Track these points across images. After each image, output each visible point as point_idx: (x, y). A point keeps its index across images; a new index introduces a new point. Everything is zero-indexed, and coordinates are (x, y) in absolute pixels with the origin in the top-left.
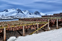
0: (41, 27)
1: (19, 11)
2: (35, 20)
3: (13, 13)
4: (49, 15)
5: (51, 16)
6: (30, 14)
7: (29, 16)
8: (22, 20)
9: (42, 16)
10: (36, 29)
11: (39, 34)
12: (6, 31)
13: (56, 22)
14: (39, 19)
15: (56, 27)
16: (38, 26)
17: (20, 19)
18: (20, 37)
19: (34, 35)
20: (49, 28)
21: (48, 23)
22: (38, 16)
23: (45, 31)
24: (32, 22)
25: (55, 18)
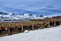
0: (44, 25)
1: (31, 15)
2: (40, 20)
3: (27, 16)
5: (50, 18)
6: (37, 17)
7: (36, 18)
8: (32, 20)
9: (45, 18)
11: (43, 30)
12: (23, 27)
14: (43, 20)
15: (54, 25)
17: (31, 20)
18: (31, 31)
19: (39, 30)
22: (42, 18)
24: (38, 22)
25: (54, 19)
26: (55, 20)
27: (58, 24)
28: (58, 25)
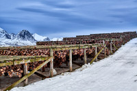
0: (36, 70)
2: (19, 52)
4: (55, 40)
5: (57, 43)
6: (8, 37)
7: (4, 42)
10: (23, 75)
13: (67, 57)
14: (29, 50)
15: (67, 67)
16: (26, 67)
20: (54, 71)
21: (52, 59)
23: (43, 77)
24: (11, 58)
25: (67, 47)
26: (72, 49)
27: (79, 61)
28: (80, 65)
